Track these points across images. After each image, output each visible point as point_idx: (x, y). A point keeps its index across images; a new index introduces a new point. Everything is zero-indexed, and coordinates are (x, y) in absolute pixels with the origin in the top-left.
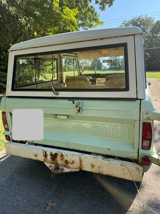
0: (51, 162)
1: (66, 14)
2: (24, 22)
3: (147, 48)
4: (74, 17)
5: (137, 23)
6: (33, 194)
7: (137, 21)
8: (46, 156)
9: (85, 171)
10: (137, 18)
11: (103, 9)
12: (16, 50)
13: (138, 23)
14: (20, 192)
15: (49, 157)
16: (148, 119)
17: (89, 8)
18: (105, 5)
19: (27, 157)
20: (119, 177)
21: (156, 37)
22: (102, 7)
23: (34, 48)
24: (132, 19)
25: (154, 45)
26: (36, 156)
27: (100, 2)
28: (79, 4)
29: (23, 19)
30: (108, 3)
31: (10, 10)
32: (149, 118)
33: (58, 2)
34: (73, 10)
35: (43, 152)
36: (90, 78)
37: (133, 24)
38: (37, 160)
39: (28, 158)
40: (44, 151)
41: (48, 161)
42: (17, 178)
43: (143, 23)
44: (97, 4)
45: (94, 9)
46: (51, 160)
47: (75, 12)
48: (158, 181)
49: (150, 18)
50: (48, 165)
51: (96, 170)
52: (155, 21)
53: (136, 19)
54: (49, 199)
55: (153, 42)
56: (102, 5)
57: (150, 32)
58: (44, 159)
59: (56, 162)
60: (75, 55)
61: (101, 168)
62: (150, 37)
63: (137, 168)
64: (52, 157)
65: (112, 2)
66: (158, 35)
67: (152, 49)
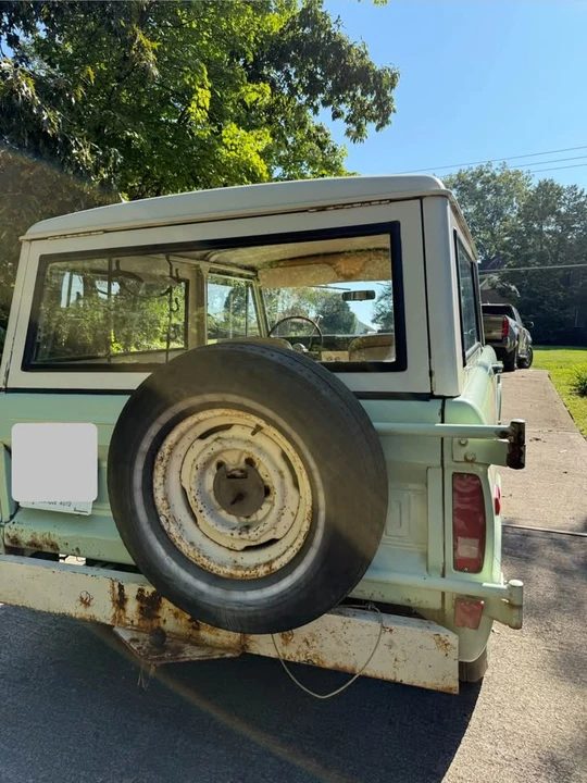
0: (138, 626)
1: (232, 145)
2: (87, 161)
3: (509, 266)
4: (258, 157)
5: (474, 187)
6: (62, 755)
7: (475, 181)
8: (120, 602)
9: (259, 656)
10: (474, 170)
11: (357, 135)
12: (46, 238)
13: (479, 186)
14: (15, 750)
15: (132, 606)
16: (467, 460)
17: (309, 131)
18: (363, 123)
19: (51, 611)
20: (380, 676)
21: (540, 233)
22: (354, 129)
23: (106, 232)
24: (455, 172)
25: (533, 260)
26: (86, 603)
27: (346, 114)
28: (279, 119)
29: (87, 152)
30: (374, 118)
31: (45, 118)
32: (469, 458)
33: (205, 108)
34: (255, 133)
35: (113, 589)
36: (301, 348)
37: (460, 189)
38: (88, 618)
39: (57, 611)
40: (116, 585)
41: (128, 622)
42: (9, 700)
43: (495, 187)
44: (338, 120)
45: (326, 135)
46: (139, 616)
47: (260, 140)
48: (532, 714)
49: (517, 173)
50: (125, 636)
51: (298, 653)
52: (535, 183)
53: (470, 172)
54: (122, 774)
55: (531, 251)
56: (354, 123)
57: (519, 215)
58: (114, 616)
59: (155, 625)
60: (251, 274)
61: (315, 643)
62: (520, 231)
63: (440, 639)
64: (144, 606)
65: (388, 115)
66: (545, 228)
67: (527, 271)
